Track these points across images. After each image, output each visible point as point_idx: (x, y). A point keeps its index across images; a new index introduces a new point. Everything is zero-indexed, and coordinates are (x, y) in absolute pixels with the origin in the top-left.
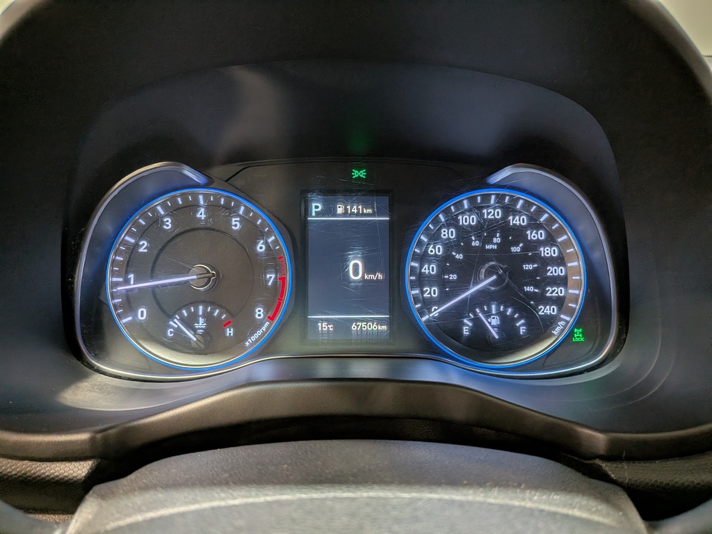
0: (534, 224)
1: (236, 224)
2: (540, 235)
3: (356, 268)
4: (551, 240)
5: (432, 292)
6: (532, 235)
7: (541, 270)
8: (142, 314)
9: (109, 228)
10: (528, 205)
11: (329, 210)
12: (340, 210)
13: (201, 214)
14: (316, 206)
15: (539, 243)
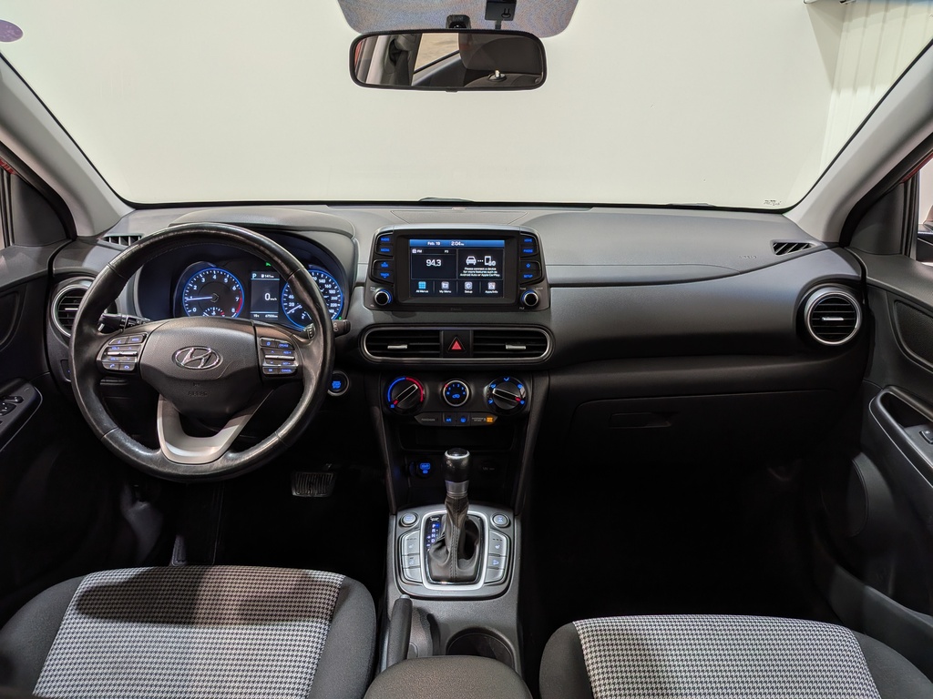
0: (327, 283)
1: (226, 280)
2: (330, 286)
3: (268, 297)
4: (333, 288)
5: (292, 304)
6: (327, 286)
7: (329, 298)
8: (195, 310)
9: (184, 281)
10: (325, 276)
11: (259, 276)
12: (263, 276)
13: (215, 277)
14: (254, 275)
15: (329, 289)
